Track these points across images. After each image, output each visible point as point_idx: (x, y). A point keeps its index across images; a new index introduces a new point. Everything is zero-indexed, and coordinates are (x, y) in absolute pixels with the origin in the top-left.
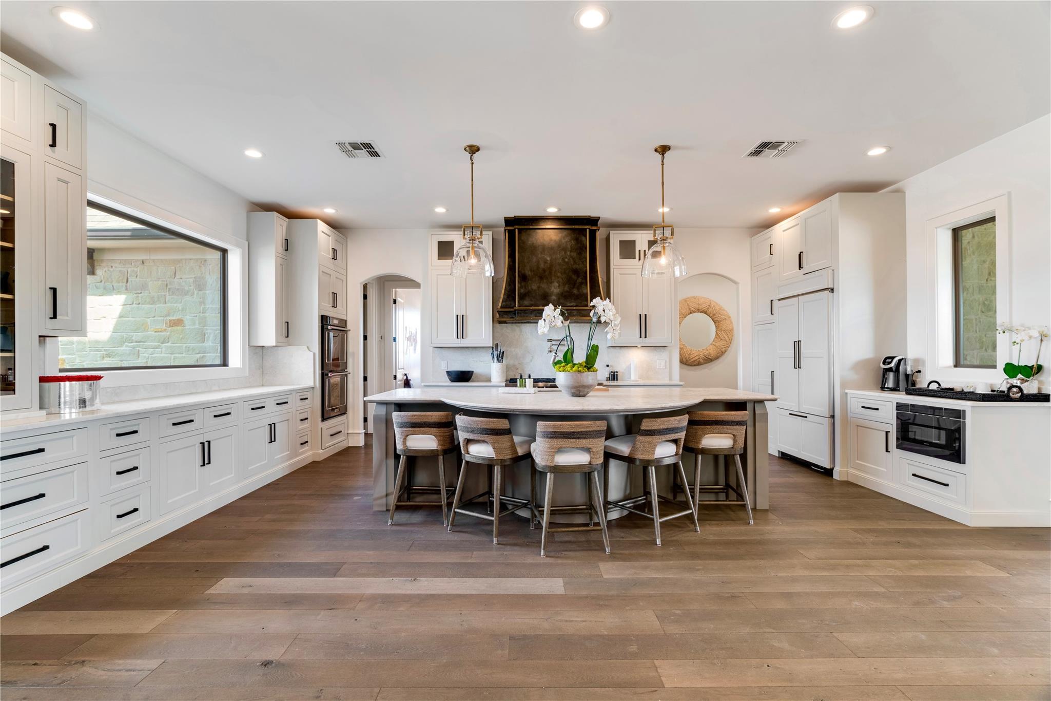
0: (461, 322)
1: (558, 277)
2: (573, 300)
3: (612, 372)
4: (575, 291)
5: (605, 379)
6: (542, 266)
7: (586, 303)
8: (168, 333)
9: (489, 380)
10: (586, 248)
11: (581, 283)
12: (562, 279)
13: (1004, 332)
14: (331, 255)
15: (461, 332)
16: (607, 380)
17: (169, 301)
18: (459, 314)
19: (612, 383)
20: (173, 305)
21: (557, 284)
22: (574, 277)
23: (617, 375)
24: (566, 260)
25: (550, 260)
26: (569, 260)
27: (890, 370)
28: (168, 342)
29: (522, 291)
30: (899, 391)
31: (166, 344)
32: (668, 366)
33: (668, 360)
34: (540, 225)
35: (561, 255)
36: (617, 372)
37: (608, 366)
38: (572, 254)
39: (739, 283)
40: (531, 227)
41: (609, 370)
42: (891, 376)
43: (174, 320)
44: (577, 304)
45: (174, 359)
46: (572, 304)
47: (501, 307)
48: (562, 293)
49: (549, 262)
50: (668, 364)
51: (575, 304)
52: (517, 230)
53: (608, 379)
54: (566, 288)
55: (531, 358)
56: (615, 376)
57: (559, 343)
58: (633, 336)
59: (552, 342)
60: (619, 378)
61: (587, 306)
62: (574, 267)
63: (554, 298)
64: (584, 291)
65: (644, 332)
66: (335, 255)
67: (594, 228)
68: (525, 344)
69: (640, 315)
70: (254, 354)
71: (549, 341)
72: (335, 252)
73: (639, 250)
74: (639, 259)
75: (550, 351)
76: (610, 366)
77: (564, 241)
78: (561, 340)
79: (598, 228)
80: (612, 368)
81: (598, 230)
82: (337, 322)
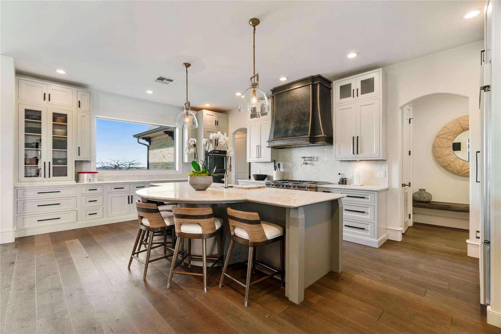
0: (258, 149)
1: (294, 119)
2: (300, 132)
3: (342, 178)
4: (302, 126)
5: (338, 183)
6: (287, 114)
7: (307, 133)
10: (310, 97)
11: (306, 121)
12: (296, 119)
14: (214, 123)
15: (258, 154)
16: (339, 184)
18: (258, 145)
19: (341, 186)
21: (293, 123)
22: (303, 117)
23: (346, 181)
25: (291, 109)
26: (300, 107)
29: (276, 130)
32: (387, 176)
33: (387, 171)
34: (290, 88)
35: (296, 105)
36: (345, 179)
37: (339, 174)
38: (302, 103)
41: (340, 177)
44: (302, 134)
46: (300, 134)
48: (295, 128)
49: (290, 111)
50: (387, 174)
52: (275, 95)
53: (339, 183)
54: (298, 125)
55: (296, 168)
56: (343, 181)
57: (311, 159)
58: (348, 153)
59: (306, 159)
60: (348, 183)
61: (307, 135)
62: (303, 111)
63: (290, 132)
64: (307, 126)
65: (356, 149)
66: (217, 123)
67: (315, 83)
68: (293, 160)
69: (353, 137)
70: (186, 166)
71: (303, 158)
72: (217, 122)
73: (353, 90)
74: (354, 97)
75: (306, 164)
76: (342, 174)
77: (297, 96)
78: (312, 157)
79: (319, 82)
80: (342, 176)
81: (320, 83)
82: (218, 152)
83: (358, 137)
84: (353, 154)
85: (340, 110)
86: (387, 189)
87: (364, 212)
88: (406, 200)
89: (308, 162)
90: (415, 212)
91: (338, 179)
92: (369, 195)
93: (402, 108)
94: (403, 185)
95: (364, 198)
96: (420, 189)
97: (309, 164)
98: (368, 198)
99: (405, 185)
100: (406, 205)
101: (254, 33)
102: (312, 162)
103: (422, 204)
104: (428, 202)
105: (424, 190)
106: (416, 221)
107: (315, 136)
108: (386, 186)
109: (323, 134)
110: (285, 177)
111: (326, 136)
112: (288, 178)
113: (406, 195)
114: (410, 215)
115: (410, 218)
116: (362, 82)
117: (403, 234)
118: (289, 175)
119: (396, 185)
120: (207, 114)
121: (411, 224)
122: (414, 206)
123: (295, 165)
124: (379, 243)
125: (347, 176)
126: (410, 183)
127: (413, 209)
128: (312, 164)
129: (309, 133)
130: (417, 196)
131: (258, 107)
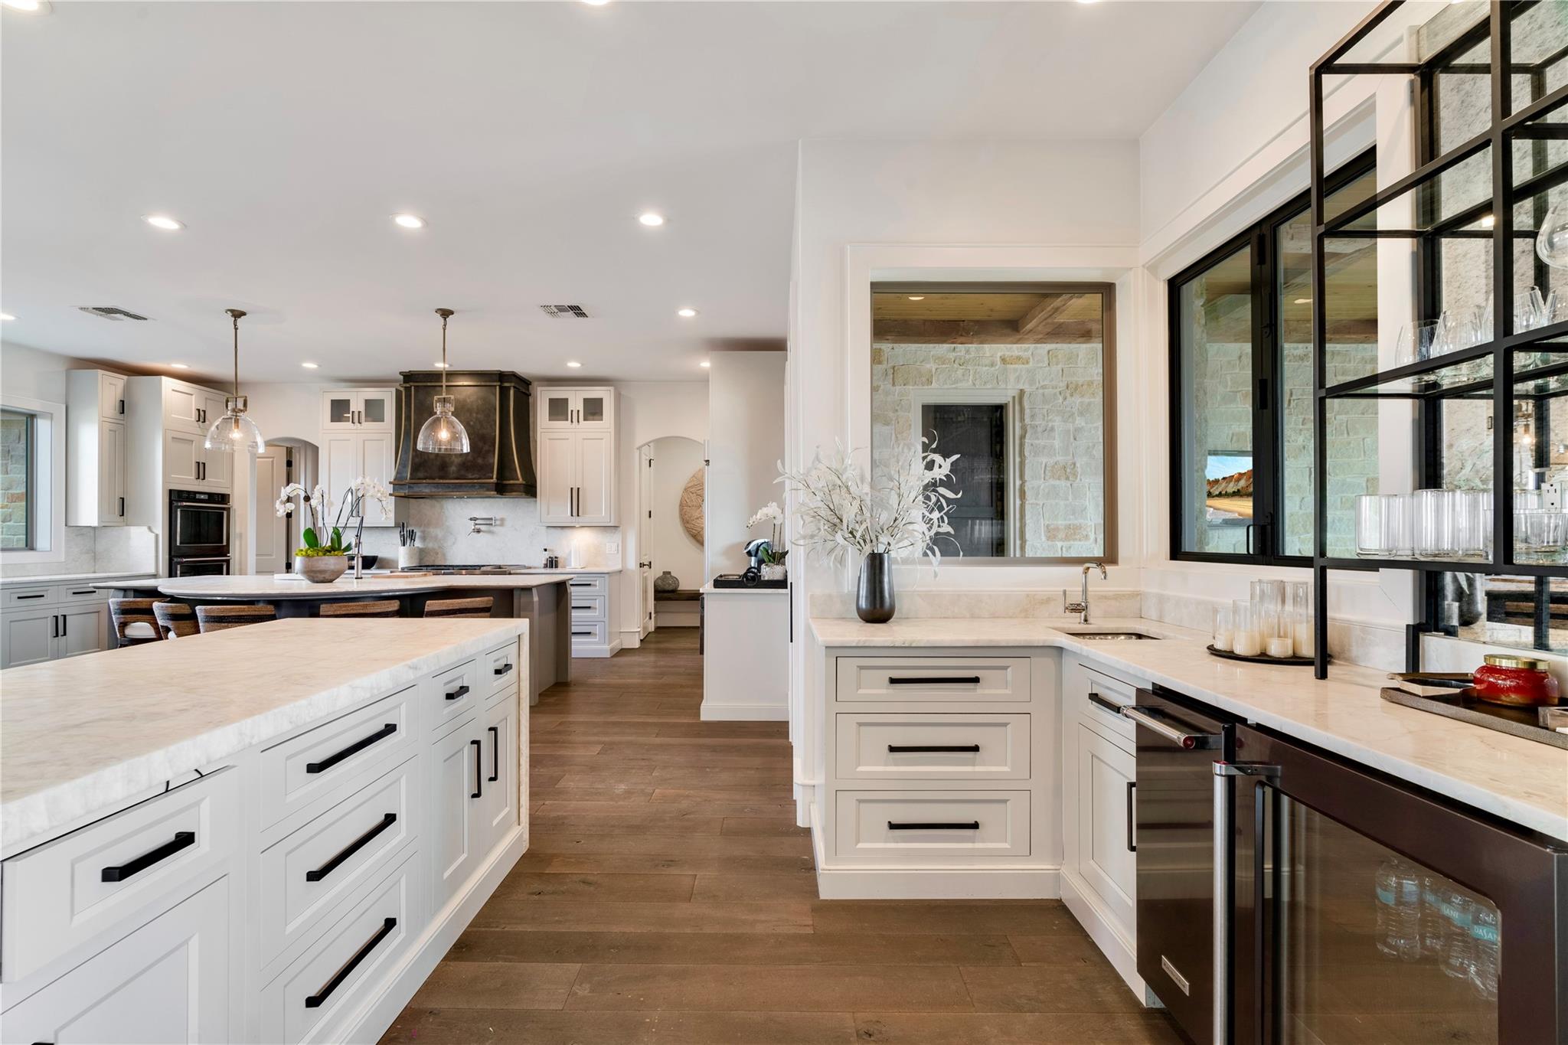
2: (475, 472)
3: (550, 557)
4: (480, 461)
5: (543, 566)
8: (10, 510)
10: (495, 409)
11: (488, 452)
14: (193, 416)
16: (544, 567)
17: (11, 470)
19: (549, 570)
20: (16, 475)
22: (480, 444)
23: (556, 561)
24: (472, 423)
26: (474, 423)
28: (10, 521)
29: (417, 460)
31: (8, 523)
33: (620, 543)
34: (452, 382)
36: (556, 557)
37: (546, 550)
38: (479, 416)
40: (429, 384)
41: (547, 555)
43: (18, 494)
44: (481, 476)
45: (17, 541)
46: (473, 477)
48: (464, 463)
50: (620, 548)
51: (477, 476)
52: (413, 388)
53: (546, 566)
55: (454, 540)
56: (552, 563)
57: (489, 522)
58: (563, 513)
59: (477, 522)
60: (560, 565)
61: (492, 478)
62: (480, 432)
63: (453, 469)
64: (491, 461)
65: (576, 509)
66: (202, 416)
67: (506, 385)
68: (447, 524)
69: (572, 489)
70: (77, 535)
71: (471, 519)
72: (202, 413)
73: (572, 411)
74: (572, 422)
75: (479, 531)
76: (550, 550)
77: (468, 401)
78: (491, 519)
79: (513, 384)
80: (551, 553)
81: (514, 387)
82: (206, 497)
83: (578, 489)
84: (572, 515)
85: (550, 439)
86: (621, 571)
87: (589, 607)
88: (645, 592)
89: (483, 528)
90: (658, 610)
91: (543, 559)
92: (596, 581)
93: (639, 448)
94: (642, 565)
95: (589, 585)
96: (664, 572)
97: (483, 532)
98: (595, 586)
99: (644, 565)
100: (645, 599)
101: (444, 330)
102: (492, 528)
103: (666, 595)
104: (674, 591)
105: (669, 573)
106: (659, 625)
107: (505, 480)
108: (619, 567)
109: (521, 480)
110: (426, 559)
111: (524, 482)
112: (434, 561)
113: (645, 579)
114: (650, 613)
115: (650, 618)
116: (586, 401)
117: (641, 640)
118: (437, 554)
119: (632, 564)
120: (173, 390)
121: (652, 629)
122: (656, 599)
123: (451, 534)
124: (611, 650)
125: (560, 553)
126: (650, 563)
127: (655, 605)
128: (490, 532)
129: (495, 476)
130: (660, 582)
131: (356, 401)
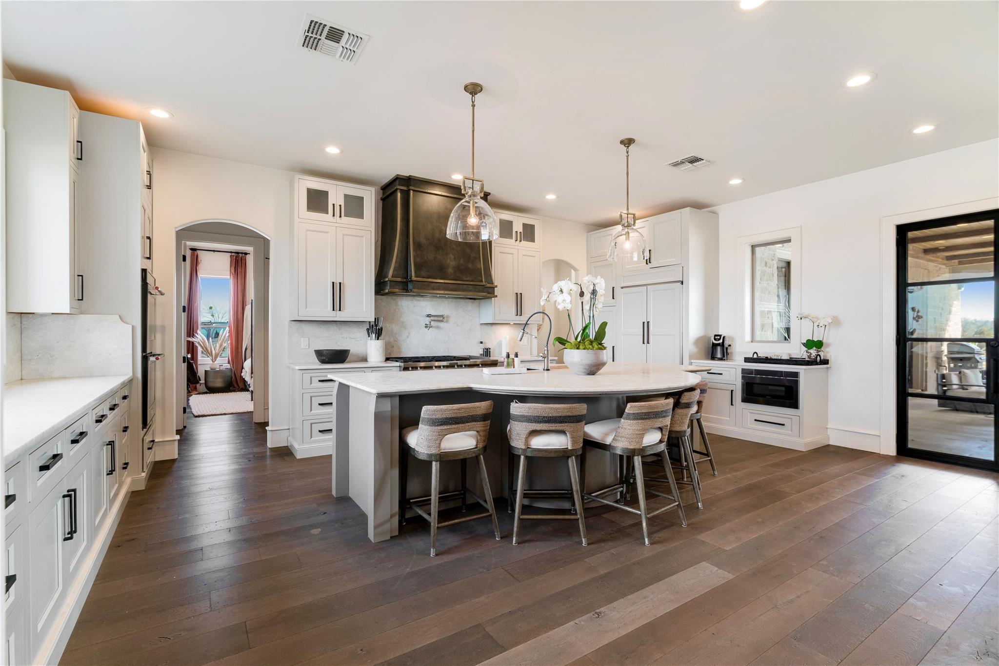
0: (338, 291)
1: (453, 250)
2: (468, 275)
3: (485, 349)
4: (470, 266)
5: (481, 355)
7: (480, 278)
9: (365, 359)
11: (475, 258)
12: (457, 251)
13: (801, 319)
14: (145, 180)
15: (337, 303)
18: (335, 282)
21: (452, 257)
22: (468, 251)
23: (490, 352)
27: (719, 344)
29: (418, 260)
30: (725, 360)
32: (529, 344)
36: (490, 349)
37: (480, 342)
39: (578, 271)
41: (482, 346)
42: (719, 349)
44: (473, 279)
46: (468, 279)
47: (392, 277)
48: (458, 266)
51: (470, 279)
52: (411, 191)
54: (462, 262)
55: (408, 334)
56: (487, 353)
57: (441, 318)
58: (510, 313)
59: (431, 318)
61: (482, 282)
63: (450, 270)
64: (478, 266)
65: (520, 309)
69: (517, 293)
71: (428, 316)
73: (516, 232)
74: (516, 240)
75: (431, 327)
76: (484, 342)
78: (443, 316)
80: (485, 345)
83: (521, 294)
84: (517, 315)
85: (500, 253)
89: (433, 323)
97: (434, 327)
102: (439, 324)
116: (524, 226)
125: (492, 345)
128: (438, 327)
131: (337, 194)
